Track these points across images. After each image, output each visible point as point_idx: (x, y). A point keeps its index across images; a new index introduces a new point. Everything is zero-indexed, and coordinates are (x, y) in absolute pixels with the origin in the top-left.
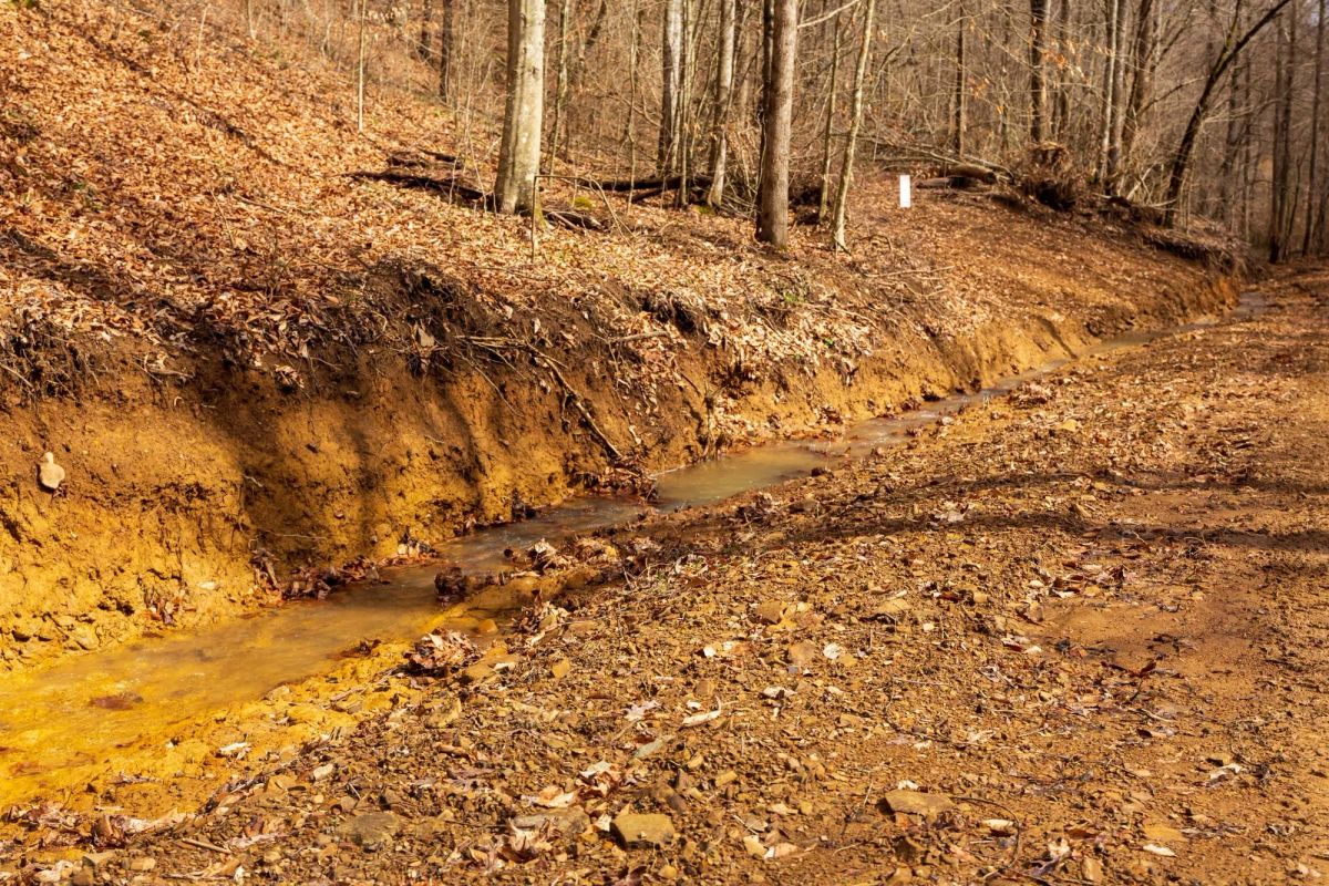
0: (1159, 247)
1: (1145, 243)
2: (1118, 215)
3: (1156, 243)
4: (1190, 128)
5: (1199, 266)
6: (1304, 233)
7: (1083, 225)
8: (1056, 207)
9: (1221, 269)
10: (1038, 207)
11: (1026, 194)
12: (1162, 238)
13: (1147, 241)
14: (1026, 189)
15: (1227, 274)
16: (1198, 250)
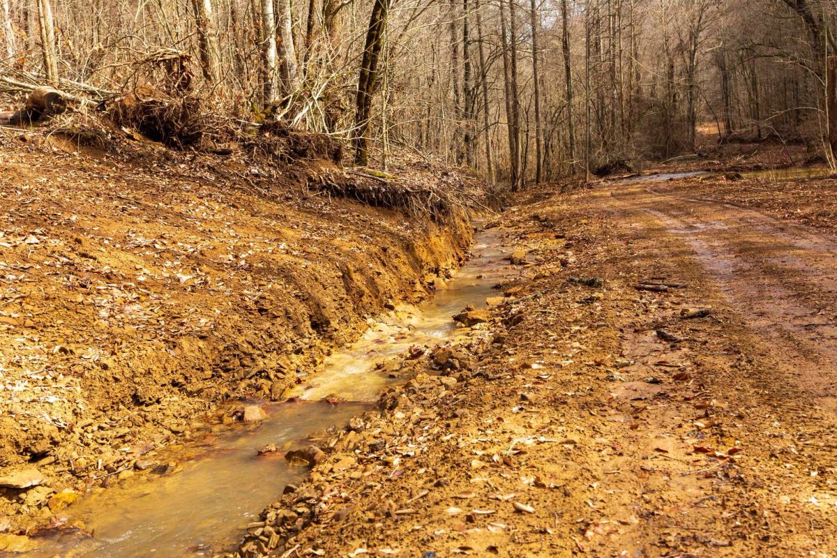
0: (337, 193)
1: (312, 189)
2: (268, 149)
3: (329, 187)
4: (373, 21)
5: (400, 217)
6: (535, 167)
7: (211, 169)
8: (171, 144)
9: (433, 217)
10: (138, 143)
11: (118, 124)
12: (338, 177)
13: (314, 185)
14: (119, 118)
15: (440, 223)
16: (395, 193)
